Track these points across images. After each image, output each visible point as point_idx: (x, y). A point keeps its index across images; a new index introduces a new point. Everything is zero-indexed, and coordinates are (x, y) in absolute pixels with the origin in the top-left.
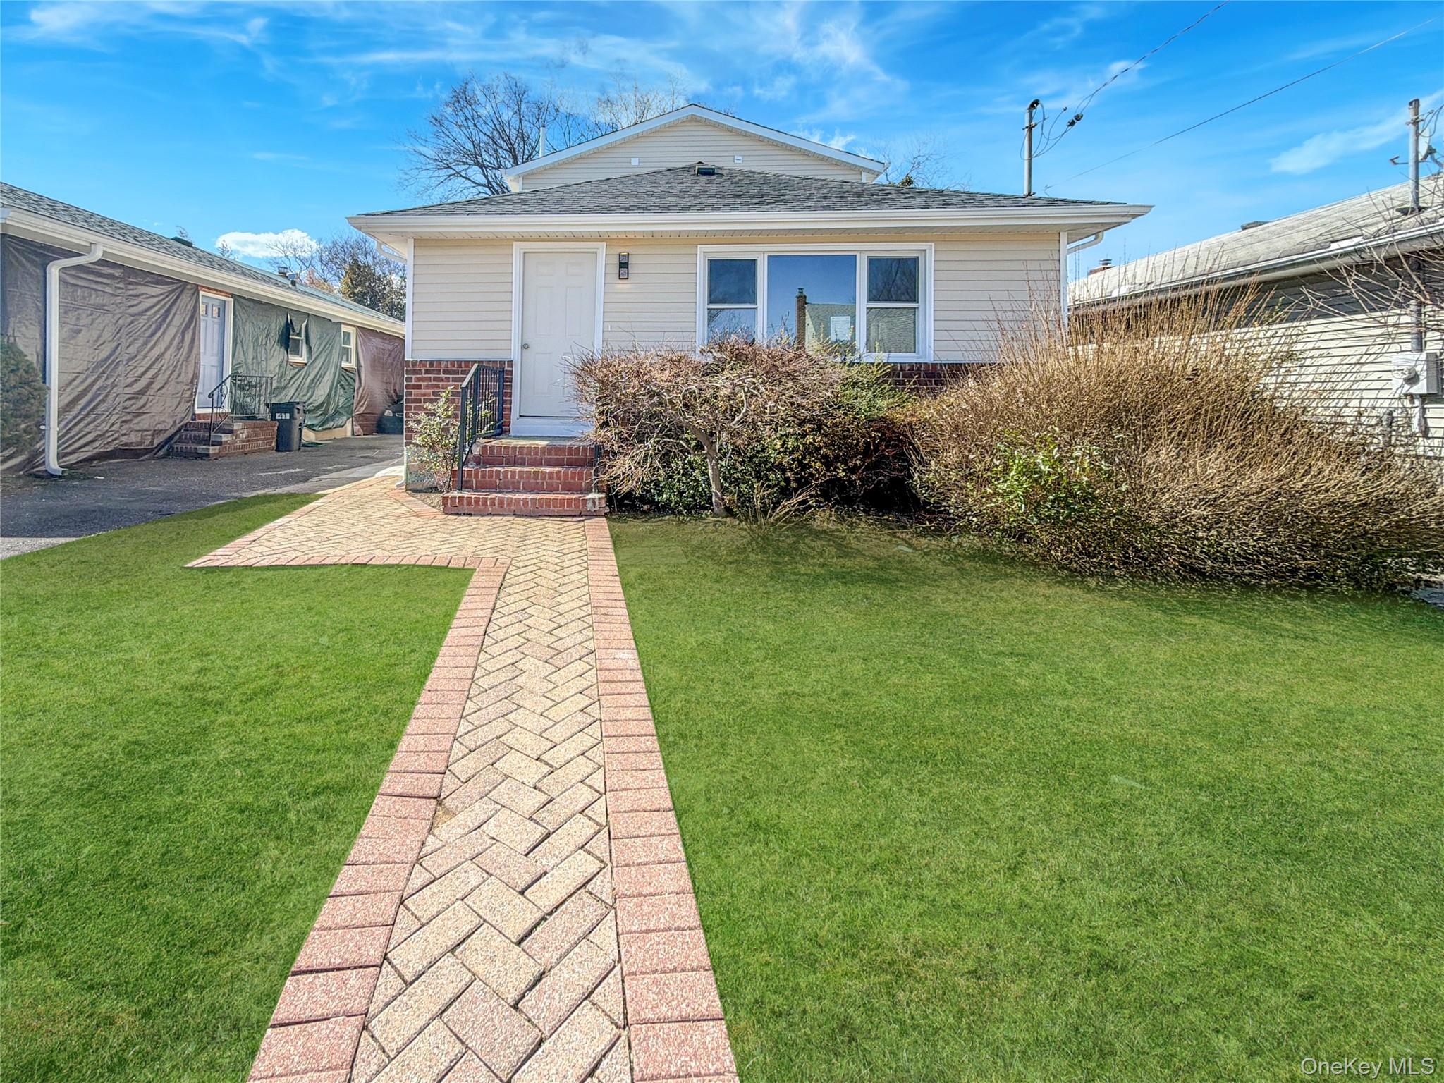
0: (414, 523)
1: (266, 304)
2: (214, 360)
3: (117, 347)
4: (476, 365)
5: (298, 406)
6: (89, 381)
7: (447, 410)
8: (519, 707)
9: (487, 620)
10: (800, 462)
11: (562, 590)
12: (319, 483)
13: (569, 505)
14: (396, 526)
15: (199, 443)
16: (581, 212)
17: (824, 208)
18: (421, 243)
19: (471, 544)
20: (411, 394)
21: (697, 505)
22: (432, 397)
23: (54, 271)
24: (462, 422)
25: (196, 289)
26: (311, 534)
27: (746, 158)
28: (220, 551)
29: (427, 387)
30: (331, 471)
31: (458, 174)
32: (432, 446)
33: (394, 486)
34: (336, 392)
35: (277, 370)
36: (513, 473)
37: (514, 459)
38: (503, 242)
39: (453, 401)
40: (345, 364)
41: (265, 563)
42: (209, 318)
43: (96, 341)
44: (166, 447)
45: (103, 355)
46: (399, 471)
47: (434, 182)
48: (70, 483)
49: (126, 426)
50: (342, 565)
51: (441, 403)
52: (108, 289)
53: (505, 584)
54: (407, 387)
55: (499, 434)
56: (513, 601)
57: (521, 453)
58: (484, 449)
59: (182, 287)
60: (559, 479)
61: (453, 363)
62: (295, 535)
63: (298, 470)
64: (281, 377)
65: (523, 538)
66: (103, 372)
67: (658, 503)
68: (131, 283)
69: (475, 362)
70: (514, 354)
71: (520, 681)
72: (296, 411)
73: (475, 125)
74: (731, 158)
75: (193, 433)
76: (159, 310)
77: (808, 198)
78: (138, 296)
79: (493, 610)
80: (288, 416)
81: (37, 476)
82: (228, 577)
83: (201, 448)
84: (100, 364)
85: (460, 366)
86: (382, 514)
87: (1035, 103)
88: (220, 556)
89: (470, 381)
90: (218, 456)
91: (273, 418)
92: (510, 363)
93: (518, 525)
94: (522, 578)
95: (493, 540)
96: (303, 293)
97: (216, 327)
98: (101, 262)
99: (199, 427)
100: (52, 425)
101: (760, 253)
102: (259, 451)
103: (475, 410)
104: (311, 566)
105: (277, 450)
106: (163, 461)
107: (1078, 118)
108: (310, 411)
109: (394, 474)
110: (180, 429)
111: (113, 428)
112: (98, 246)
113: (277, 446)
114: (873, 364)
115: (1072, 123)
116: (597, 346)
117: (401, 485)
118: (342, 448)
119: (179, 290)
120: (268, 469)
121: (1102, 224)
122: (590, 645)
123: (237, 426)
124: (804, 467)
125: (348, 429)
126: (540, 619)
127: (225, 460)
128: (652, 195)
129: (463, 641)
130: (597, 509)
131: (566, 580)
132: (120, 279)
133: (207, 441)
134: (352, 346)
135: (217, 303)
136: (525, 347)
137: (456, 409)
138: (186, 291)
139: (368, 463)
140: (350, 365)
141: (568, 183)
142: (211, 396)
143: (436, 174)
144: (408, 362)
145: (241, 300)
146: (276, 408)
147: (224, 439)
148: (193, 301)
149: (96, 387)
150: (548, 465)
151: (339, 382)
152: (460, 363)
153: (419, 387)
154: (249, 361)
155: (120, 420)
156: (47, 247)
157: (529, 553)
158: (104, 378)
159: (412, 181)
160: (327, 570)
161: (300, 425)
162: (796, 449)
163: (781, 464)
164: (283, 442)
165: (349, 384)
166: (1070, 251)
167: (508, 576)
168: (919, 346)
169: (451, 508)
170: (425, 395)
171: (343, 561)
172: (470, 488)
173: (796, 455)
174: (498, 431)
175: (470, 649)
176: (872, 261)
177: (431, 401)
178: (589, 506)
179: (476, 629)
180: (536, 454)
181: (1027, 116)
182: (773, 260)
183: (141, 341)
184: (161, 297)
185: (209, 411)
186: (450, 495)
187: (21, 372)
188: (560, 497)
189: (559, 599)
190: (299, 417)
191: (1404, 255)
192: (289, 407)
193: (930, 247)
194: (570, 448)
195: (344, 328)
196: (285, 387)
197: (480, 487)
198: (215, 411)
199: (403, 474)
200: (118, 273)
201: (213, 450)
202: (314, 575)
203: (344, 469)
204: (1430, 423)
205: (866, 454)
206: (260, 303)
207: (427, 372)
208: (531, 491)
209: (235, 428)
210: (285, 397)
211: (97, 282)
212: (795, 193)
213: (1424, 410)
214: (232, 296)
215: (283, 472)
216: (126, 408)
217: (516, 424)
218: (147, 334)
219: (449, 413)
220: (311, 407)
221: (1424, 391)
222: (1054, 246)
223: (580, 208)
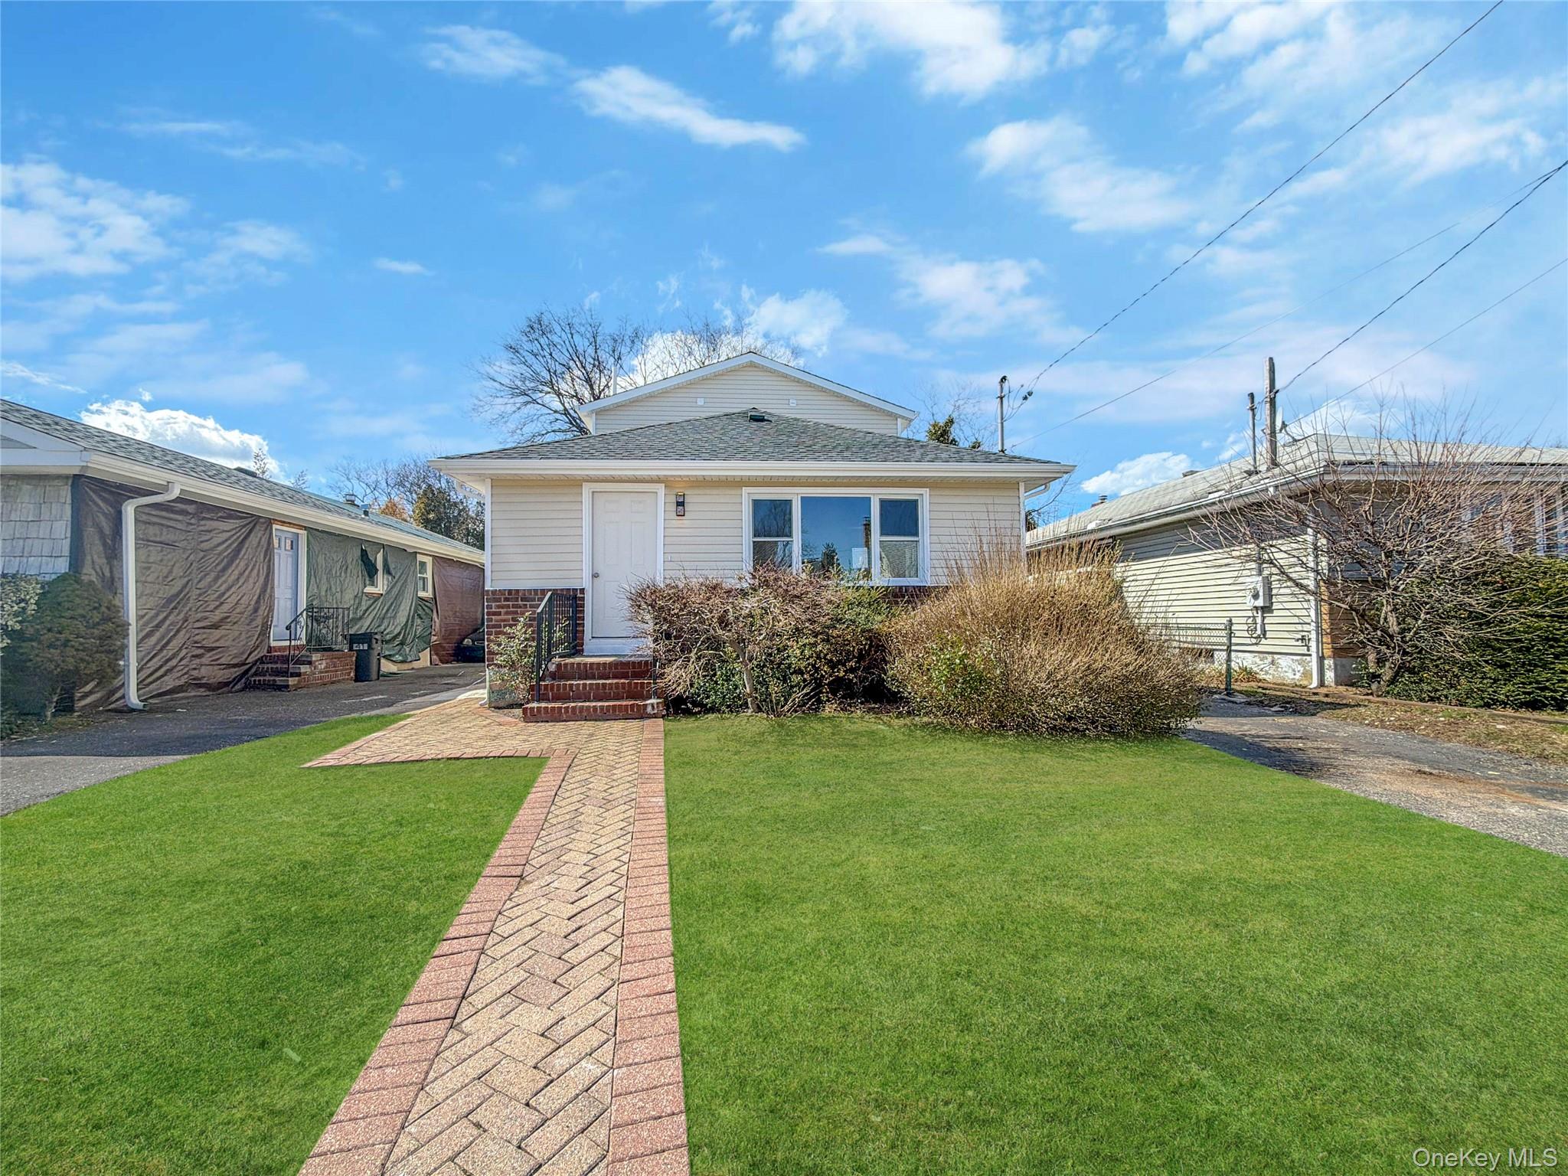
0: (497, 730)
1: (339, 535)
2: (289, 594)
3: (188, 583)
4: (550, 593)
5: (377, 637)
6: (161, 617)
7: (525, 633)
8: (578, 831)
9: (557, 786)
10: (813, 666)
11: (617, 766)
12: (404, 707)
13: (632, 710)
14: (482, 732)
15: (277, 676)
16: (642, 458)
17: (844, 459)
18: (498, 483)
19: (547, 742)
20: (491, 620)
21: (737, 705)
22: (511, 622)
23: (129, 510)
24: (538, 643)
25: (270, 522)
26: (407, 742)
27: (800, 402)
28: (328, 756)
29: (507, 613)
30: (415, 697)
31: (535, 401)
32: (513, 666)
33: (478, 706)
34: (413, 621)
35: (352, 602)
36: (585, 685)
37: (587, 672)
38: (574, 484)
39: (531, 626)
40: (421, 594)
41: (372, 761)
42: (282, 552)
43: (166, 577)
44: (243, 680)
45: (174, 590)
46: (483, 694)
47: (510, 408)
48: (150, 716)
49: (198, 661)
50: (439, 759)
51: (519, 628)
52: (179, 526)
53: (573, 765)
54: (489, 614)
55: (574, 654)
56: (577, 775)
57: (591, 668)
58: (559, 666)
59: (256, 523)
60: (624, 688)
61: (530, 591)
62: (393, 743)
63: (380, 697)
64: (357, 608)
65: (591, 735)
66: (175, 608)
67: (707, 704)
68: (204, 519)
69: (550, 590)
70: (586, 583)
71: (580, 818)
72: (374, 641)
73: (551, 355)
74: (787, 402)
75: (270, 666)
76: (231, 545)
77: (834, 448)
78: (210, 531)
79: (563, 780)
80: (366, 647)
81: (116, 711)
82: (342, 772)
83: (280, 680)
84: (170, 600)
85: (536, 594)
86: (469, 725)
87: (1004, 379)
88: (331, 759)
89: (545, 607)
90: (297, 688)
91: (351, 649)
92: (582, 591)
93: (587, 727)
94: (587, 761)
95: (567, 737)
96: (377, 523)
97: (290, 559)
98: (178, 500)
99: (274, 660)
100: (131, 661)
101: (795, 496)
102: (339, 681)
103: (551, 632)
104: (413, 761)
105: (356, 681)
106: (241, 694)
107: (1030, 394)
108: (387, 642)
109: (476, 696)
110: (256, 661)
111: (182, 663)
112: (176, 485)
113: (356, 676)
114: (872, 587)
115: (1025, 398)
116: (659, 576)
117: (485, 704)
118: (421, 677)
119: (252, 525)
120: (350, 697)
121: (1046, 478)
122: (634, 796)
123: (315, 657)
124: (817, 670)
125: (425, 659)
126: (598, 784)
127: (304, 691)
128: (706, 442)
129: (539, 800)
130: (656, 711)
131: (621, 760)
132: (194, 515)
133: (285, 673)
134: (429, 575)
135: (289, 535)
136: (595, 576)
137: (533, 632)
138: (258, 527)
139: (449, 689)
140: (427, 594)
141: (634, 427)
142: (288, 628)
143: (512, 401)
144: (488, 591)
145: (316, 534)
146: (353, 639)
147: (302, 671)
148: (267, 535)
149: (168, 622)
150: (615, 677)
151: (415, 611)
152: (536, 591)
153: (499, 614)
154: (323, 593)
155: (189, 655)
156: (121, 486)
157: (595, 745)
158: (175, 614)
159: (486, 408)
160: (426, 764)
161: (379, 655)
162: (811, 657)
163: (800, 669)
164: (362, 672)
165: (427, 614)
166: (1027, 497)
167: (576, 760)
168: (920, 573)
169: (531, 717)
170: (504, 621)
171: (440, 756)
172: (548, 700)
173: (811, 661)
174: (573, 651)
175: (545, 804)
176: (883, 502)
177: (511, 626)
178: (649, 709)
179: (549, 793)
180: (605, 668)
181: (999, 387)
182: (806, 501)
183: (213, 575)
184: (234, 532)
185: (287, 643)
186: (529, 706)
187: (103, 609)
188: (624, 703)
189: (614, 772)
190: (377, 647)
191: (1239, 509)
192: (367, 638)
193: (926, 491)
194: (634, 663)
195: (420, 558)
196: (361, 618)
197: (556, 699)
198: (293, 643)
199: (486, 696)
200: (191, 508)
201: (292, 681)
202: (418, 766)
203: (427, 694)
204: (1267, 628)
205: (861, 657)
206: (334, 534)
207: (507, 599)
208: (600, 700)
209: (314, 659)
210: (362, 627)
211: (171, 519)
212: (825, 443)
213: (1264, 618)
214: (306, 528)
215: (366, 699)
216: (196, 642)
217: (589, 644)
218: (219, 568)
219: (528, 636)
220: (388, 637)
221: (1262, 605)
222: (1016, 494)
223: (641, 454)
